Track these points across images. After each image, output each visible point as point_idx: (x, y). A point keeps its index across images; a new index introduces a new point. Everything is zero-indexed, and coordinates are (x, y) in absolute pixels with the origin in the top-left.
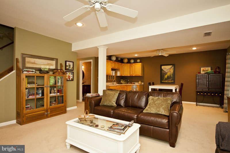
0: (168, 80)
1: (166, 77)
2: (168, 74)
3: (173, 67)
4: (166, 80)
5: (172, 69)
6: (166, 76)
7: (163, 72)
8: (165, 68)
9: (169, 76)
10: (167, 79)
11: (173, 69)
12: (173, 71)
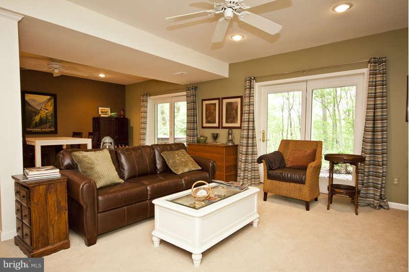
0: (43, 126)
1: (37, 121)
2: (43, 114)
3: (53, 101)
4: (37, 125)
5: (50, 103)
6: (37, 118)
7: (30, 108)
8: (34, 100)
9: (45, 118)
10: (39, 126)
11: (53, 104)
12: (52, 108)
